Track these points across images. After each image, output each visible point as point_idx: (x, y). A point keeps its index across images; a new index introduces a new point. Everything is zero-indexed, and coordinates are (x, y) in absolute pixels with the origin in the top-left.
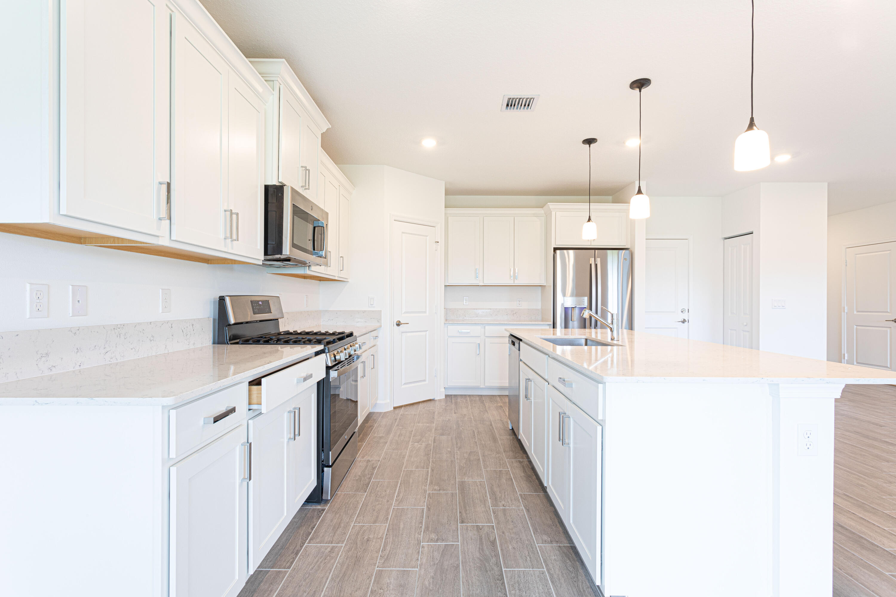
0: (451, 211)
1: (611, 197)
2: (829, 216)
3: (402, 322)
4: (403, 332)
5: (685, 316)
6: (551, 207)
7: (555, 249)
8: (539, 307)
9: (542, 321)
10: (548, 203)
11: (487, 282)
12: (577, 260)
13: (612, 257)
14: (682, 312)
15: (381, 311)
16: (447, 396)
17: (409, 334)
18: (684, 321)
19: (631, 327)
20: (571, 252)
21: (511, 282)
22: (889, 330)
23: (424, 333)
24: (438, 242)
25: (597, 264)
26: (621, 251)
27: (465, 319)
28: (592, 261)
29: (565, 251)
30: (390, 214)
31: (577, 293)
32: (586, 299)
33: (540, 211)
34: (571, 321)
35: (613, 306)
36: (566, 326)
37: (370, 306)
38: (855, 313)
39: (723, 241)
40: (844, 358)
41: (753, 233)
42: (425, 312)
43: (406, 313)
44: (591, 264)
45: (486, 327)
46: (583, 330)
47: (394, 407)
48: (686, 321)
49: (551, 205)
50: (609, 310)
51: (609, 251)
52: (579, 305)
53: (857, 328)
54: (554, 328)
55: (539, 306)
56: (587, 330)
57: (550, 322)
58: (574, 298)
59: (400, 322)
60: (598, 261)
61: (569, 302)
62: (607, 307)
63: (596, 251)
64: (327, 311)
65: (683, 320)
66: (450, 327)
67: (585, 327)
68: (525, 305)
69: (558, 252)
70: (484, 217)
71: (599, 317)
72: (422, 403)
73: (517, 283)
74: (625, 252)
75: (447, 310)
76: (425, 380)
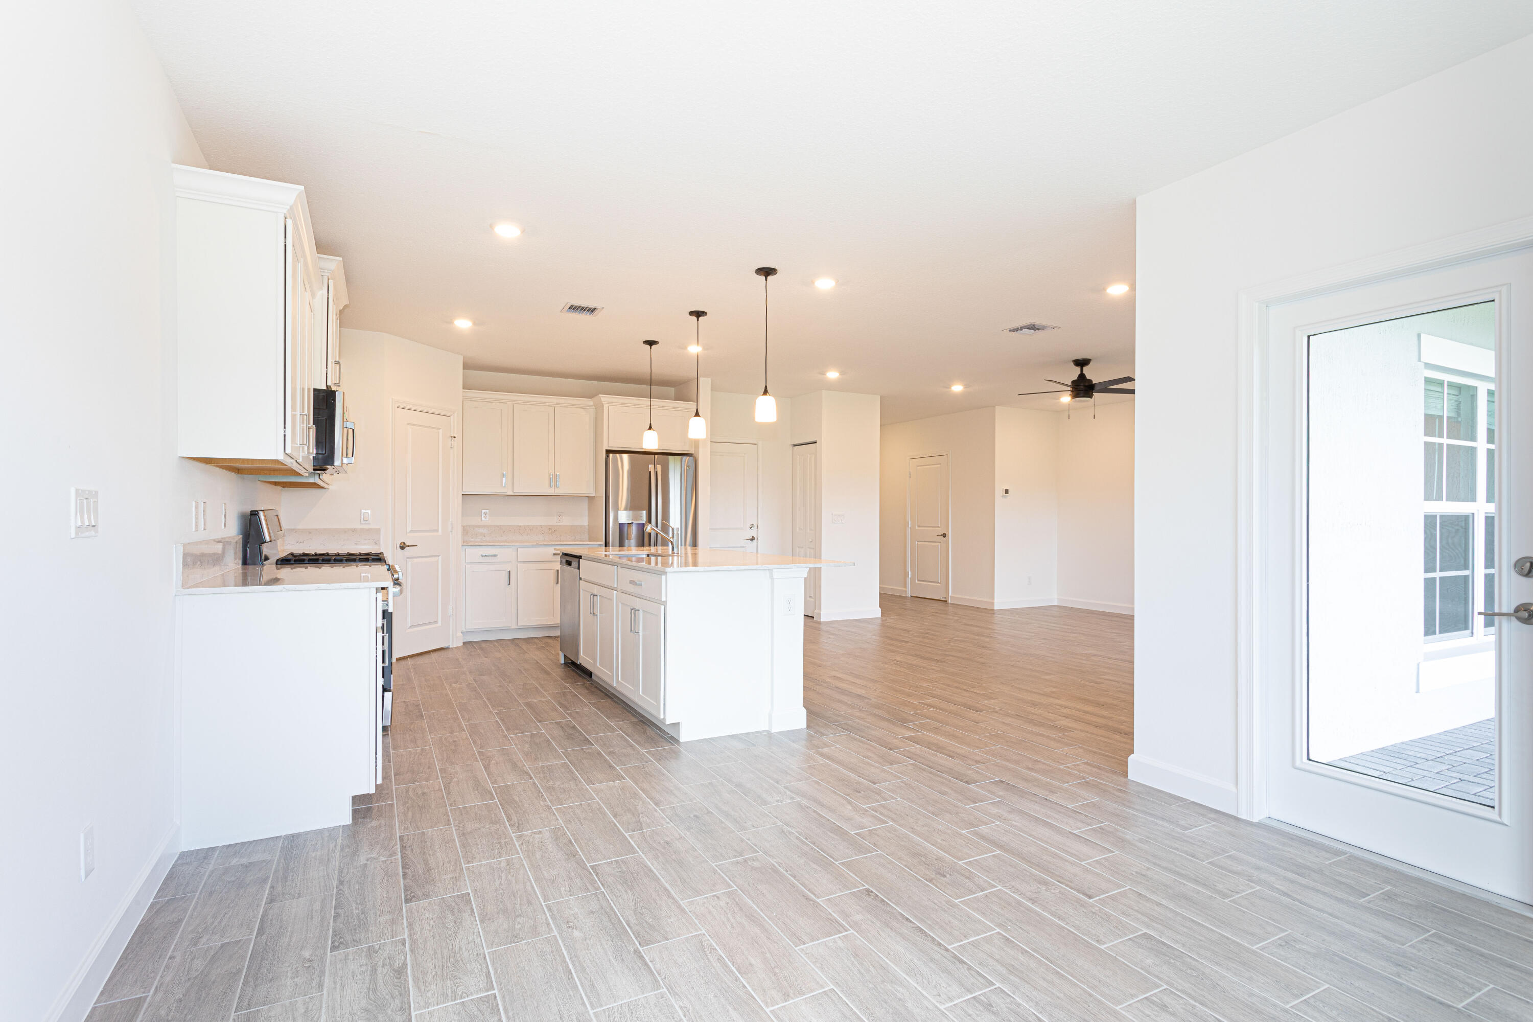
0: (471, 393)
1: (673, 389)
2: (882, 426)
3: (407, 544)
4: (408, 558)
5: (753, 533)
6: (603, 399)
7: (608, 452)
8: (586, 524)
9: (590, 540)
10: (600, 395)
11: (518, 491)
12: (632, 464)
13: (673, 462)
14: (751, 528)
15: (380, 529)
16: (464, 643)
17: (415, 560)
18: (752, 539)
19: (695, 544)
20: (625, 456)
21: (550, 491)
22: (939, 544)
23: (436, 559)
24: (455, 437)
25: (657, 472)
26: (685, 457)
27: (484, 540)
28: (651, 467)
29: (618, 455)
30: (392, 399)
31: (633, 506)
32: (644, 513)
33: (589, 402)
34: (627, 541)
35: (675, 521)
36: (621, 544)
37: (362, 522)
38: (917, 528)
39: (791, 448)
40: (908, 576)
41: (816, 443)
42: (437, 531)
43: (412, 531)
44: (650, 472)
45: (520, 550)
46: (641, 548)
47: (397, 658)
48: (754, 539)
49: (604, 398)
50: (670, 525)
51: (670, 457)
52: (637, 520)
53: (917, 544)
54: (606, 546)
55: (584, 521)
56: (646, 548)
57: (602, 541)
58: (631, 512)
59: (404, 543)
60: (659, 467)
61: (624, 517)
62: (668, 521)
63: (656, 456)
64: (294, 529)
65: (751, 537)
66: (470, 550)
67: (643, 545)
68: (566, 522)
69: (611, 455)
70: (515, 405)
71: (660, 530)
72: (434, 653)
73: (558, 492)
74: (688, 459)
75: (465, 530)
76: (436, 622)
